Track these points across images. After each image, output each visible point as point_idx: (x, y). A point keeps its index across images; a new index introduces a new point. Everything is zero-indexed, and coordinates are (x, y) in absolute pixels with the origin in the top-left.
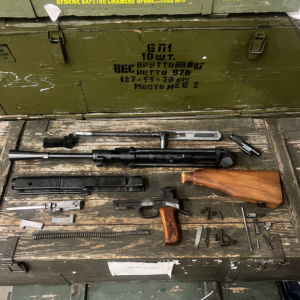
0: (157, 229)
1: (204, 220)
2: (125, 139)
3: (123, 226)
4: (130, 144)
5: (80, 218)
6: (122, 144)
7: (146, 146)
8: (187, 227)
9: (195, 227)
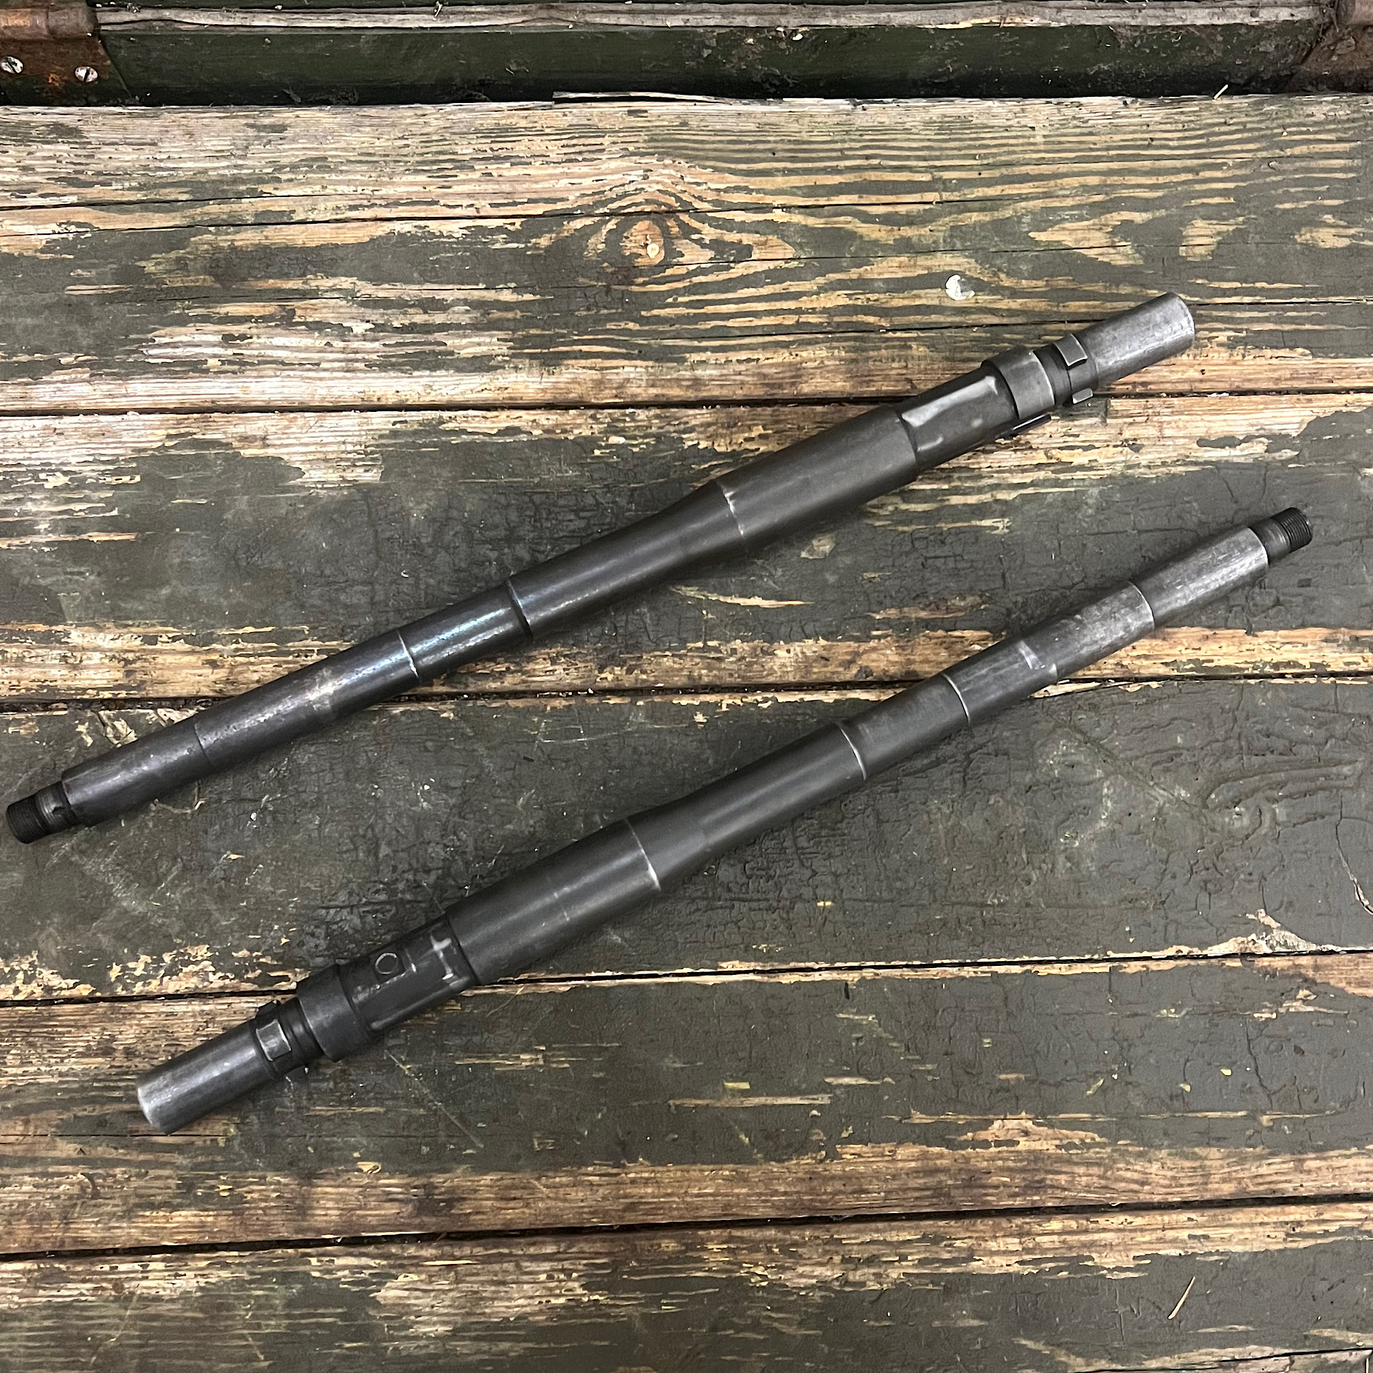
0: (760, 1272)
1: (1174, 1178)
2: (439, 336)
3: (467, 1251)
4: (485, 395)
5: (76, 1190)
6: (413, 386)
7: (642, 414)
8: (1027, 1251)
9: (1092, 1244)
